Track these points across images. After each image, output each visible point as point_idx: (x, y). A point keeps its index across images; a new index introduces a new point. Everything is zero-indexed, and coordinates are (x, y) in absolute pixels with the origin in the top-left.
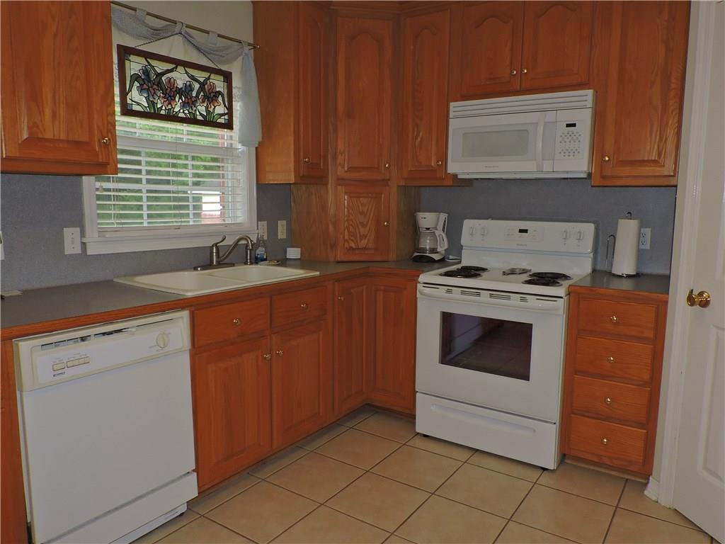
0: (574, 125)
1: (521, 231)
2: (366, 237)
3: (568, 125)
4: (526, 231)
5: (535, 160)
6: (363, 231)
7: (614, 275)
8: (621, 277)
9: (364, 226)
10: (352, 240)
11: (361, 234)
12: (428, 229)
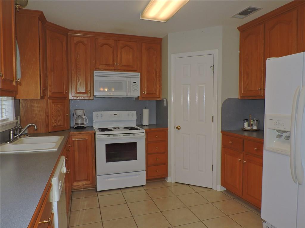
0: (136, 82)
1: (114, 114)
2: (60, 120)
3: (134, 82)
4: (116, 114)
5: (126, 92)
6: (59, 118)
7: (143, 125)
8: (145, 126)
9: (59, 116)
10: (55, 123)
11: (59, 120)
12: (79, 116)
